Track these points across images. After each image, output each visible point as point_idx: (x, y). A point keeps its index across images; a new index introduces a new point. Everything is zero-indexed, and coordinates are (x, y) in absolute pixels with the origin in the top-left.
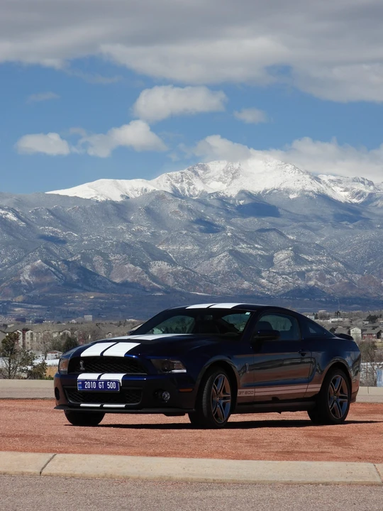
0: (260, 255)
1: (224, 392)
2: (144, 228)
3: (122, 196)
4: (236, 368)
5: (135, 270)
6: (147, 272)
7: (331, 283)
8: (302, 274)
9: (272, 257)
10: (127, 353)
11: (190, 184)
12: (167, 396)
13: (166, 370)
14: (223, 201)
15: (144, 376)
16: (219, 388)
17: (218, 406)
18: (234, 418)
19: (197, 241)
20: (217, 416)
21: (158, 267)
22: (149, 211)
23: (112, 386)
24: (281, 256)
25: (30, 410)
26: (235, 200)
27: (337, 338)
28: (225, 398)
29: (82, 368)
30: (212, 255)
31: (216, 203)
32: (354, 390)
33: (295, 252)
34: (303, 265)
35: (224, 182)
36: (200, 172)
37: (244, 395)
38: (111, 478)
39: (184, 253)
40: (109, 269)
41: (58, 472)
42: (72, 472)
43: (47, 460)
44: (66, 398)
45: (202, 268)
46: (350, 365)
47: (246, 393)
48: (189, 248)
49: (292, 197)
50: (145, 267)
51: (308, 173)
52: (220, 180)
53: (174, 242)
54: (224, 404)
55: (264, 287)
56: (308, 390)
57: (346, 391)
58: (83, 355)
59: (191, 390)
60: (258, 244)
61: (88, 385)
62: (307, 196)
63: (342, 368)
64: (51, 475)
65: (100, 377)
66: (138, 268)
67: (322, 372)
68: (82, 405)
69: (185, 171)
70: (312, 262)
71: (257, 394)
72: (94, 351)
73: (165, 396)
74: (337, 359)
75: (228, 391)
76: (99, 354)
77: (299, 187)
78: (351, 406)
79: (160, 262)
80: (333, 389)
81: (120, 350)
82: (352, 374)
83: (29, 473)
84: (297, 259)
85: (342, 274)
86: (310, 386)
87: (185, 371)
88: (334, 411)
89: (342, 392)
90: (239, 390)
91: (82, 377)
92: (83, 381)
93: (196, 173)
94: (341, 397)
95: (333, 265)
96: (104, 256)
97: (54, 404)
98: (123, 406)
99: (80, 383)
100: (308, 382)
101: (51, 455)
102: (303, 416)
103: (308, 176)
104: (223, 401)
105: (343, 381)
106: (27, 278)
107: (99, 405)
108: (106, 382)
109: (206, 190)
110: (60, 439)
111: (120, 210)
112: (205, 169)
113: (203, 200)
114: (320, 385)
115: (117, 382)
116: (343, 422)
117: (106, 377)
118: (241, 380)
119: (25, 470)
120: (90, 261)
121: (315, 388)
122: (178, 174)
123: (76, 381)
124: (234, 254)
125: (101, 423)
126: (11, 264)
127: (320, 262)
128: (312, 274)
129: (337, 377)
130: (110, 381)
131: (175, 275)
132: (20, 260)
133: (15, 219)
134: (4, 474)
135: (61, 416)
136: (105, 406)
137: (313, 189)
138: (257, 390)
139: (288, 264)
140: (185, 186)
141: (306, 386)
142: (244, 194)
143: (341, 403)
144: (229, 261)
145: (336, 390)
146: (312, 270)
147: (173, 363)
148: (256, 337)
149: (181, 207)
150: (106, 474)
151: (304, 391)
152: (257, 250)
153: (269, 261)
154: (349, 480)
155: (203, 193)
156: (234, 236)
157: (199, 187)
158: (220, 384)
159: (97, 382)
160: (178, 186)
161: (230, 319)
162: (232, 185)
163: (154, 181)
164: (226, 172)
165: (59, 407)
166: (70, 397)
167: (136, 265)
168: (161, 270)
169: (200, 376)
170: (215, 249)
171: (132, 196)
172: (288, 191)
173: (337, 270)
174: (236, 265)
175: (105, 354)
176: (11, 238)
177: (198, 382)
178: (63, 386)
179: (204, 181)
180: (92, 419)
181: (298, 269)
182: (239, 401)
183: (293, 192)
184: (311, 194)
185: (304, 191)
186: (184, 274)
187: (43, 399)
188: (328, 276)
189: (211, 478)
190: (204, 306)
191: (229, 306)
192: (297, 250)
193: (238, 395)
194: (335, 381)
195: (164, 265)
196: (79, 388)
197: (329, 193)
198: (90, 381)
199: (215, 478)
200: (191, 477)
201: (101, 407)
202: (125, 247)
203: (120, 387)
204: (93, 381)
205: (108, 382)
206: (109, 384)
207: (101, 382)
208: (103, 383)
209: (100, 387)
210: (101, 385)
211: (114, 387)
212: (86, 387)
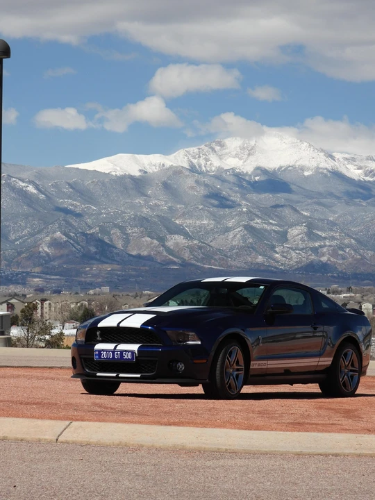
0: (274, 231)
1: (238, 363)
2: (162, 202)
3: (140, 171)
4: (250, 340)
5: (152, 243)
6: (164, 246)
7: (344, 258)
8: (315, 250)
9: (286, 233)
10: (143, 324)
11: (207, 160)
12: (181, 367)
13: (181, 342)
14: (239, 177)
15: (159, 347)
16: (232, 360)
17: (231, 377)
18: (247, 389)
19: (213, 216)
20: (230, 387)
21: (175, 240)
22: (166, 186)
23: (128, 356)
24: (296, 232)
25: (47, 378)
26: (250, 176)
27: (349, 313)
28: (238, 370)
29: (99, 338)
30: (227, 230)
31: (232, 179)
32: (364, 364)
33: (309, 228)
34: (316, 241)
35: (240, 159)
36: (217, 148)
37: (256, 367)
38: (126, 446)
39: (200, 228)
40: (127, 240)
41: (74, 439)
42: (87, 440)
43: (64, 427)
44: (83, 368)
45: (218, 242)
46: (361, 339)
47: (259, 365)
48: (205, 222)
49: (306, 174)
50: (162, 240)
51: (322, 150)
52: (236, 156)
53: (191, 217)
54: (237, 376)
55: (278, 262)
56: (320, 363)
57: (357, 365)
58: (100, 325)
59: (205, 361)
60: (273, 219)
61: (104, 356)
62: (322, 173)
63: (353, 342)
64: (67, 442)
65: (116, 347)
66: (155, 241)
67: (334, 345)
68: (98, 374)
69: (203, 147)
70: (325, 238)
71: (269, 366)
72: (110, 322)
73: (179, 367)
74: (349, 333)
75: (242, 362)
76: (115, 325)
77: (314, 164)
78: (361, 380)
79: (176, 236)
80: (344, 363)
81: (136, 321)
82: (363, 348)
83: (45, 440)
84: (311, 235)
85: (355, 250)
86: (322, 359)
87: (199, 343)
88: (344, 384)
89: (353, 365)
90: (252, 362)
91: (99, 346)
92: (100, 351)
93: (213, 150)
94: (351, 371)
95: (346, 241)
96: (122, 229)
97: (71, 373)
98: (139, 376)
99: (97, 353)
100: (320, 355)
101: (67, 423)
102: (314, 388)
103: (323, 154)
104: (236, 373)
105: (354, 355)
106: (46, 249)
107: (115, 375)
108: (122, 352)
109: (222, 166)
110: (77, 407)
111: (138, 184)
112: (222, 145)
113: (219, 176)
114: (331, 359)
115: (133, 352)
116: (353, 395)
117: (122, 347)
118: (254, 353)
119: (42, 437)
120: (108, 234)
121: (327, 361)
122: (195, 150)
123: (93, 350)
124: (249, 228)
125: (117, 392)
126: (31, 235)
127: (333, 238)
128: (325, 250)
129: (348, 351)
130: (126, 351)
131: (191, 249)
132: (39, 232)
133: (35, 192)
134: (22, 440)
135: (78, 385)
136: (121, 375)
137: (327, 166)
138: (270, 362)
139: (302, 239)
140: (203, 162)
141: (317, 359)
142: (260, 170)
143: (352, 377)
144: (244, 235)
145: (347, 364)
146: (325, 246)
147: (188, 335)
148: (270, 310)
149: (197, 182)
150: (121, 442)
151: (316, 364)
152: (271, 226)
153: (283, 237)
154: (358, 452)
155: (220, 169)
156: (249, 212)
157: (215, 163)
158: (234, 356)
159: (113, 352)
160: (195, 161)
161: (245, 293)
162: (249, 161)
163: (172, 156)
164: (242, 148)
165: (75, 376)
166: (87, 366)
167: (152, 238)
168: (177, 244)
169: (214, 348)
170: (230, 224)
171: (150, 170)
172: (302, 169)
173: (350, 246)
174: (251, 240)
175: (121, 325)
176: (31, 210)
177: (212, 354)
178: (80, 355)
179: (220, 157)
180: (108, 388)
181: (311, 245)
182: (251, 373)
183: (308, 169)
184: (325, 171)
185: (318, 168)
186: (200, 248)
187: (61, 368)
188: (341, 252)
189: (224, 448)
190: (220, 279)
191: (244, 280)
192: (310, 227)
193: (251, 367)
194: (346, 355)
195: (179, 239)
196: (96, 358)
197: (343, 170)
198: (107, 351)
199: (228, 448)
200: (204, 446)
201: (117, 377)
202: (143, 221)
203: (136, 357)
204: (109, 352)
205: (124, 352)
206: (125, 354)
207: (117, 352)
208: (119, 353)
209: (116, 357)
210: (117, 355)
211: (130, 357)
212: (102, 357)
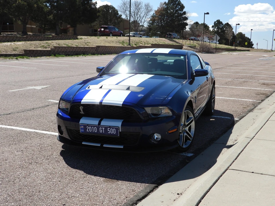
13: (155, 115)
23: (112, 132)
29: (82, 113)
59: (176, 130)
61: (89, 129)
65: (100, 122)
68: (84, 143)
87: (171, 115)
91: (83, 121)
92: (85, 126)
98: (122, 147)
99: (82, 127)
107: (99, 145)
108: (106, 128)
115: (117, 129)
117: (105, 123)
123: (79, 126)
130: (110, 127)
136: (105, 146)
147: (161, 109)
159: (98, 127)
196: (81, 131)
201: (101, 147)
203: (120, 132)
204: (94, 127)
205: (109, 128)
206: (109, 129)
207: (102, 127)
208: (103, 128)
209: (101, 131)
210: (101, 130)
211: (114, 133)
212: (87, 131)
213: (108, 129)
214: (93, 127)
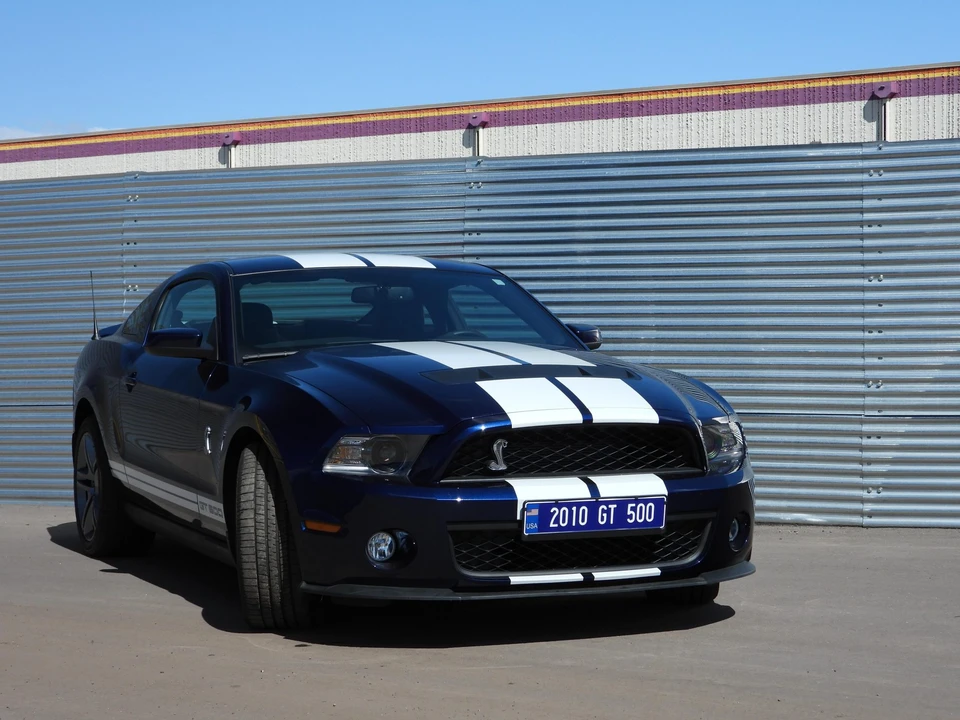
23: (643, 514)
61: (560, 519)
68: (516, 579)
98: (655, 571)
99: (535, 512)
107: (577, 577)
108: (622, 503)
115: (660, 501)
130: (637, 500)
136: (600, 575)
196: (529, 529)
198: (568, 504)
201: (588, 580)
204: (578, 506)
205: (631, 502)
206: (632, 509)
207: (607, 503)
208: (612, 507)
209: (602, 520)
210: (605, 515)
211: (650, 518)
212: (552, 525)
213: (630, 506)
214: (574, 509)
